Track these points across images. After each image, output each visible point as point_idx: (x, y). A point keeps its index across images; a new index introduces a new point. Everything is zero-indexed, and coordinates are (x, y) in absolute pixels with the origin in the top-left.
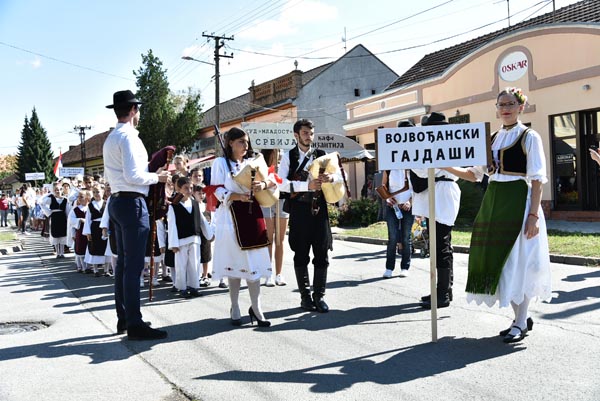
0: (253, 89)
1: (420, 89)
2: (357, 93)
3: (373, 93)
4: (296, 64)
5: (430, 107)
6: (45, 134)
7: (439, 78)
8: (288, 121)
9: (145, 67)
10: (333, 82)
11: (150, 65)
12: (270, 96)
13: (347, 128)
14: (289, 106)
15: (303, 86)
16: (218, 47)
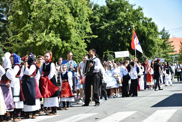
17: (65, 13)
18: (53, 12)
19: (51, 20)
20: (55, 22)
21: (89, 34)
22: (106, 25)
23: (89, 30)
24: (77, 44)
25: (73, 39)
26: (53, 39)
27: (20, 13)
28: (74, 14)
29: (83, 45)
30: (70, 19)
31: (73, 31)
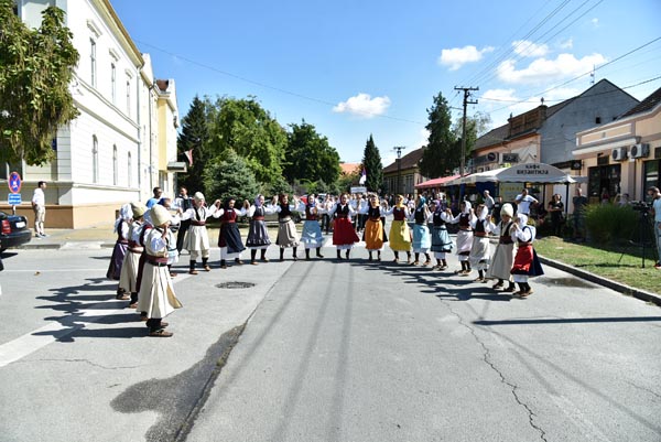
0: (510, 120)
1: (634, 122)
2: (598, 121)
3: (614, 119)
4: (542, 100)
5: (640, 137)
6: (377, 152)
7: (650, 113)
8: (534, 146)
9: (435, 105)
10: (575, 113)
11: (439, 104)
12: (522, 126)
13: (574, 153)
14: (535, 134)
15: (546, 118)
16: (466, 97)
17: (266, 140)
18: (254, 139)
19: (253, 146)
20: (256, 148)
21: (283, 161)
22: (295, 152)
23: (283, 157)
24: (275, 170)
25: (272, 165)
26: (255, 164)
27: (221, 137)
28: (273, 143)
29: (280, 171)
30: (270, 147)
31: (272, 157)
